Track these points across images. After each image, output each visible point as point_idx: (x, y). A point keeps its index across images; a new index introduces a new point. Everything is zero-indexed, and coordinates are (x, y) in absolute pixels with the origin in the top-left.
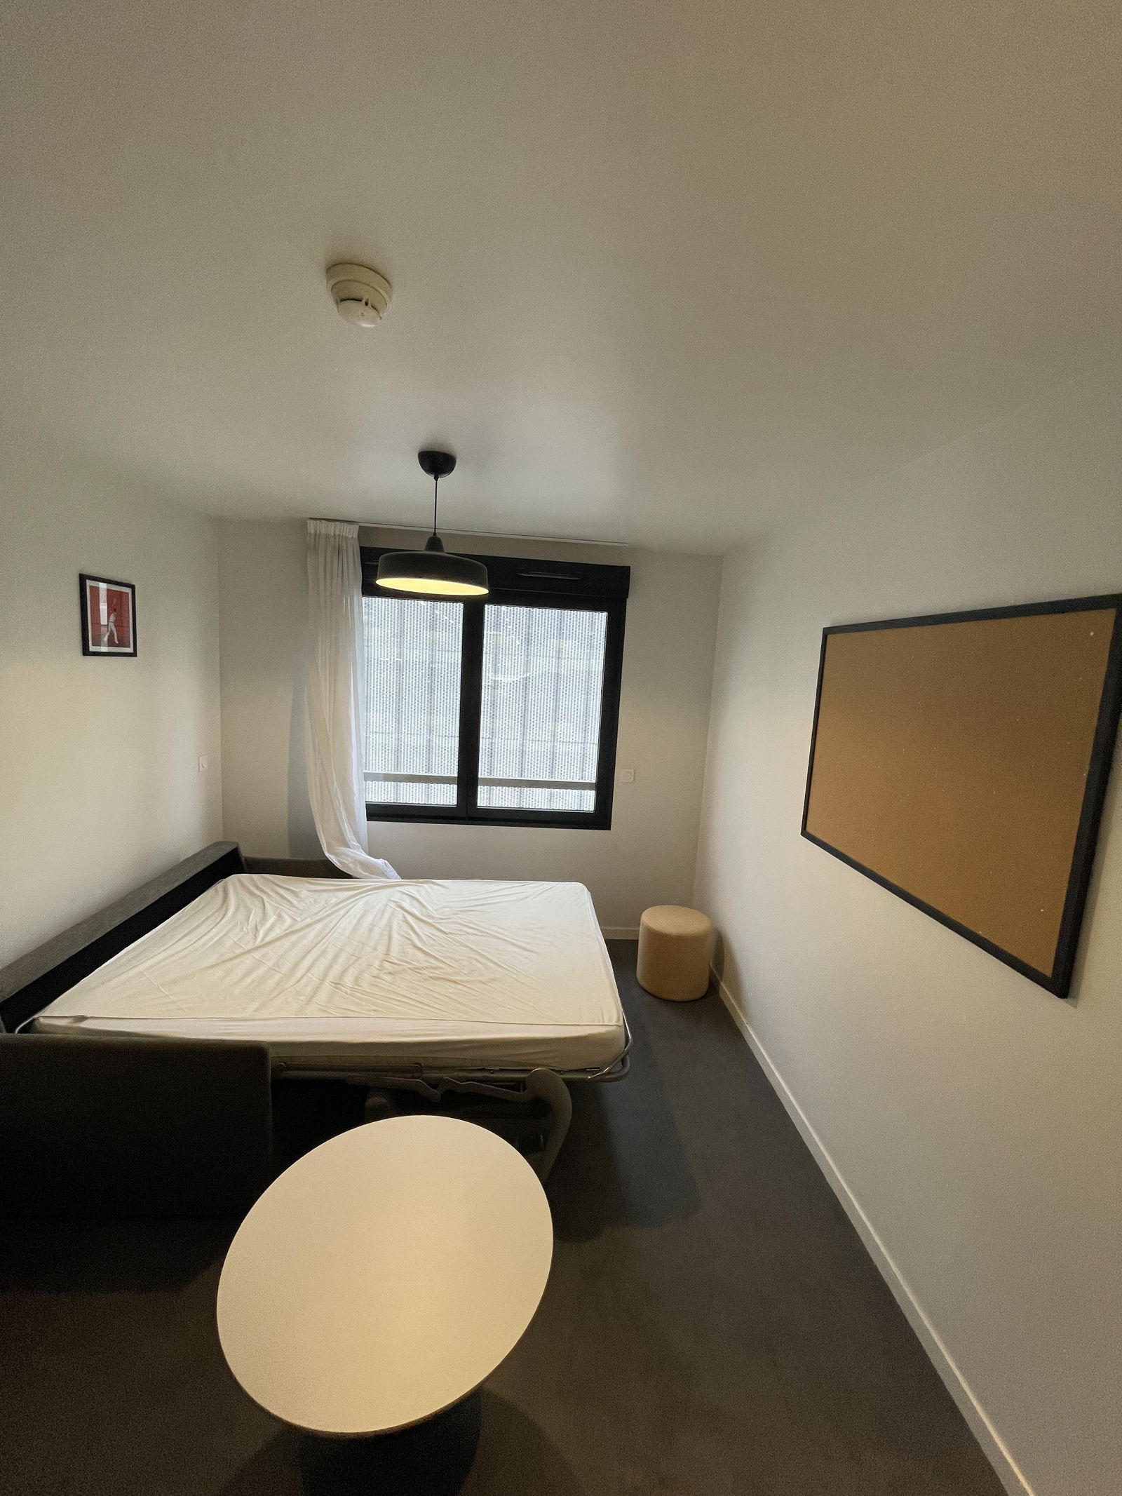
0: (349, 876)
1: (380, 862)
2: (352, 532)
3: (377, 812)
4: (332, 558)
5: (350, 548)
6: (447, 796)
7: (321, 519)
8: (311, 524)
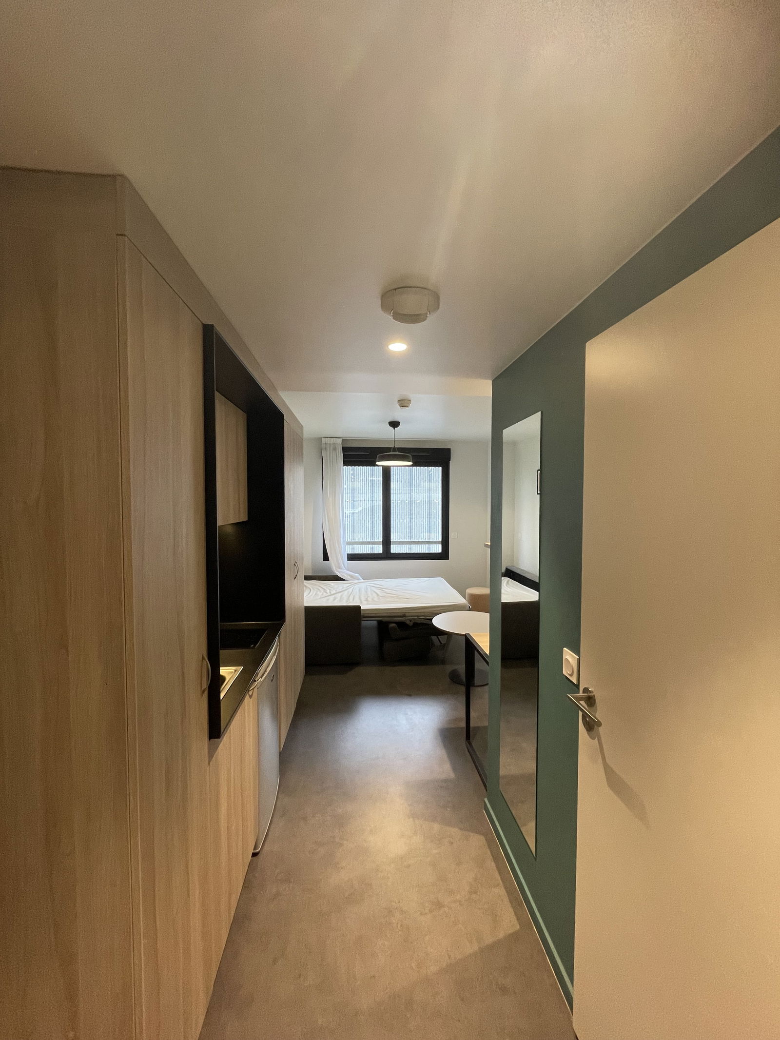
0: (344, 580)
1: (357, 574)
2: (339, 441)
3: (352, 557)
4: (333, 453)
5: (339, 448)
6: (379, 549)
7: (327, 437)
8: (324, 440)
